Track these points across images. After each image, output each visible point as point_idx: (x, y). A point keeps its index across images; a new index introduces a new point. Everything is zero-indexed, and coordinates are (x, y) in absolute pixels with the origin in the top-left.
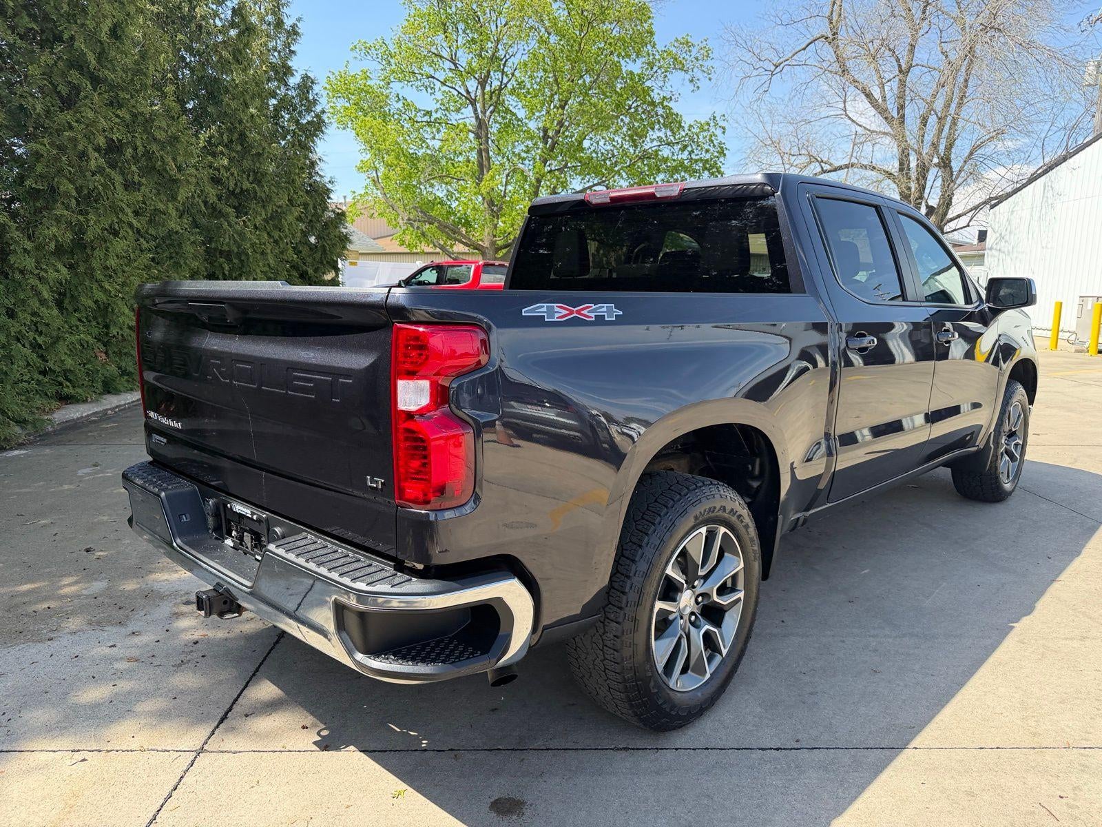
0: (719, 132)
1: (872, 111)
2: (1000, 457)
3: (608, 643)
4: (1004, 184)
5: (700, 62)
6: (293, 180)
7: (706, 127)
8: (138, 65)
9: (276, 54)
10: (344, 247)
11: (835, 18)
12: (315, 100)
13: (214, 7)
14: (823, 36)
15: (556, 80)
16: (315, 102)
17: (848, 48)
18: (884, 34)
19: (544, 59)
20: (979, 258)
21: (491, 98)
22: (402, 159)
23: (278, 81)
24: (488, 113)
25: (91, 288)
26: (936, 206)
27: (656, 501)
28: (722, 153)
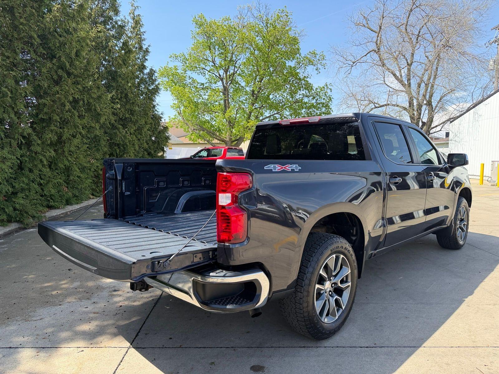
0: (329, 91)
1: (396, 81)
2: (457, 230)
3: (297, 301)
4: (456, 112)
5: (321, 61)
6: (147, 114)
7: (323, 89)
8: (86, 67)
9: (139, 60)
10: (167, 141)
11: (378, 42)
12: (155, 79)
13: (115, 42)
14: (373, 50)
15: (258, 70)
16: (155, 80)
17: (385, 55)
18: (400, 49)
19: (252, 61)
20: (446, 145)
21: (230, 77)
22: (191, 104)
23: (140, 71)
24: (228, 84)
25: (63, 160)
26: (426, 122)
27: (315, 243)
28: (330, 99)
